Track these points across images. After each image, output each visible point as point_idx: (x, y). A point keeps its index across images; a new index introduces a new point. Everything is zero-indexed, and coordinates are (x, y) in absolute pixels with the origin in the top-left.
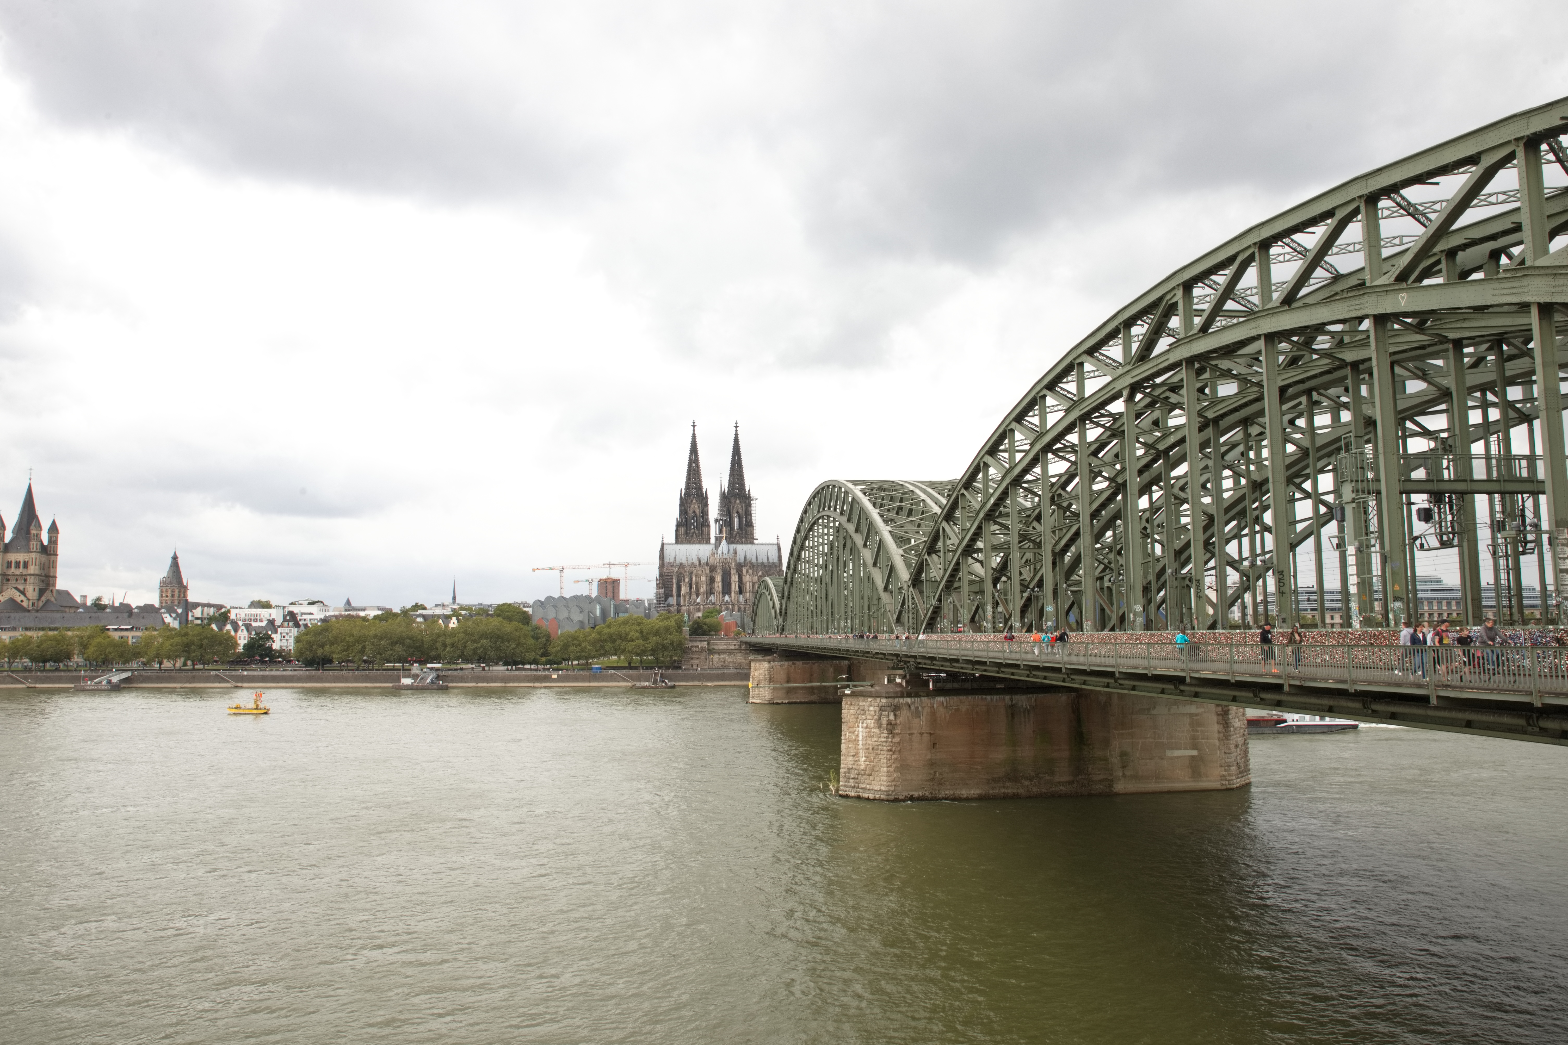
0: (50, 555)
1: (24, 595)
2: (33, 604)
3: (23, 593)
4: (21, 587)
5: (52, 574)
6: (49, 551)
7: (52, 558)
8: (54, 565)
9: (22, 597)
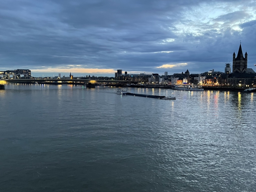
0: (246, 60)
1: (239, 70)
2: (241, 72)
3: (239, 69)
4: (239, 68)
5: (246, 65)
6: (245, 59)
7: (246, 61)
8: (246, 63)
9: (239, 71)
